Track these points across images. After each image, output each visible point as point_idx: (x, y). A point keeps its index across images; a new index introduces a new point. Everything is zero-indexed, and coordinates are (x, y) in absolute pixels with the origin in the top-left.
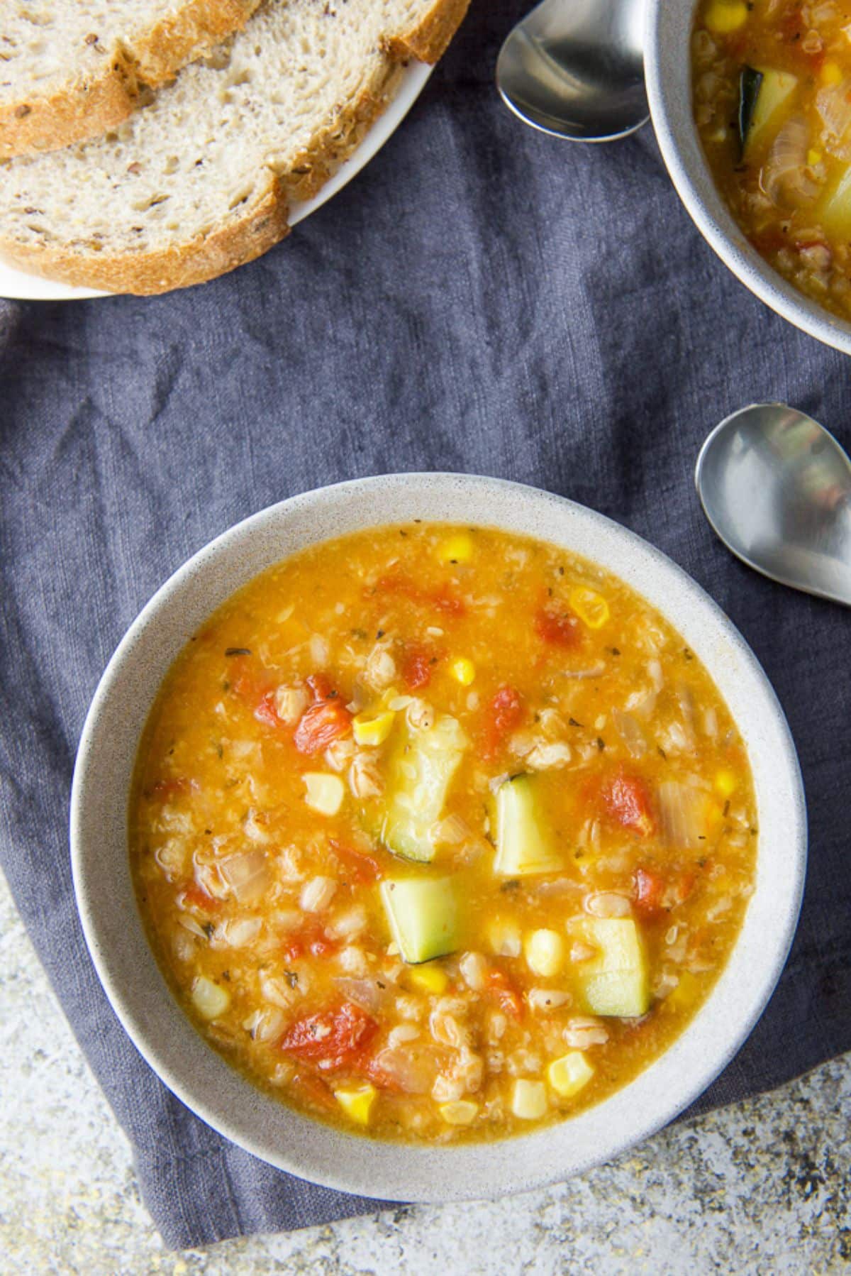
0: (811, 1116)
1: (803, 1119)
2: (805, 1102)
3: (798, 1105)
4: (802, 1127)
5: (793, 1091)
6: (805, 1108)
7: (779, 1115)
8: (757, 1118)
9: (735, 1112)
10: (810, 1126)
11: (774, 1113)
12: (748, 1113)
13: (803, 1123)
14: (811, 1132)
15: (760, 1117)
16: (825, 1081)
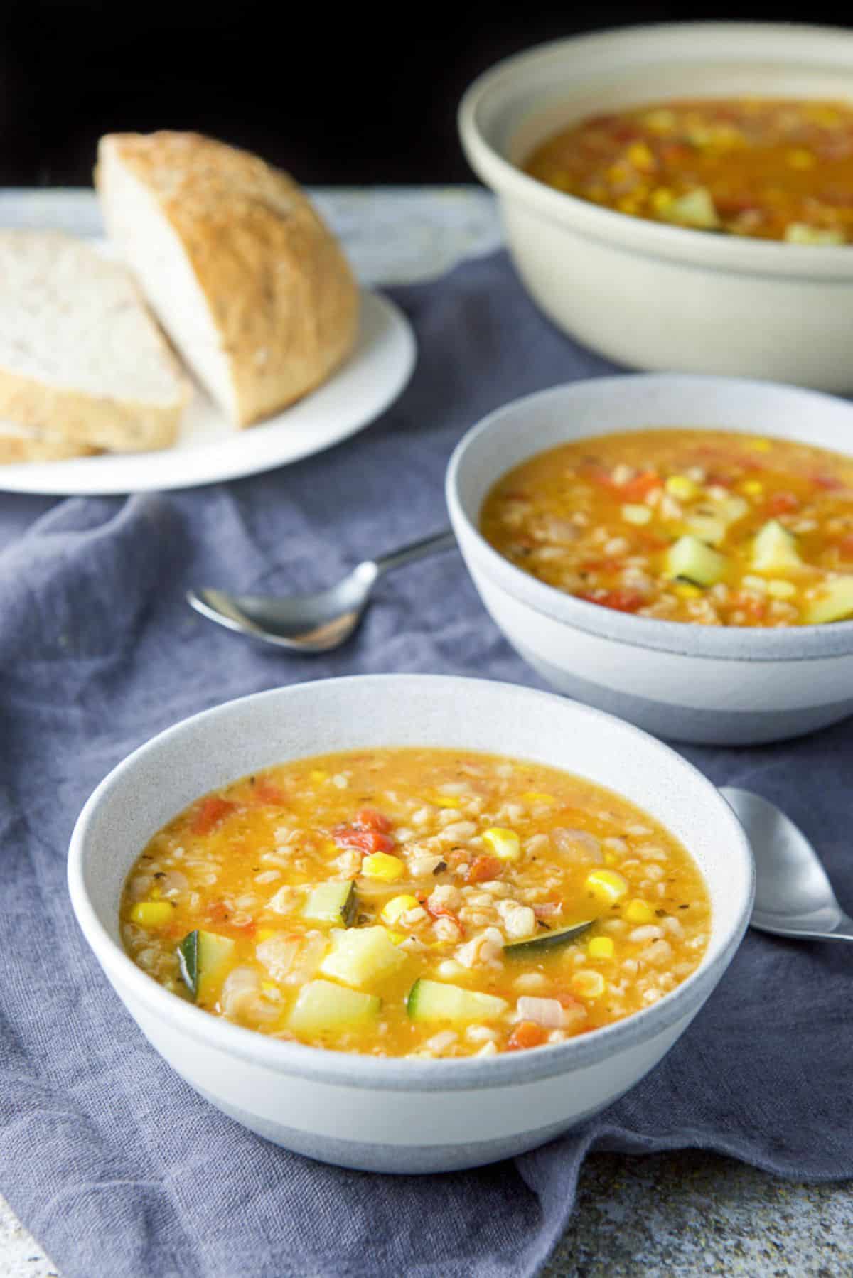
0: (841, 1256)
1: (834, 1259)
2: (833, 1247)
3: (826, 1249)
4: (835, 1266)
5: (817, 1239)
6: (833, 1250)
7: (808, 1257)
8: (786, 1262)
9: (762, 1260)
10: (844, 1263)
11: (802, 1257)
12: (776, 1260)
13: (836, 1262)
14: (846, 1268)
15: (789, 1261)
16: (847, 1229)
